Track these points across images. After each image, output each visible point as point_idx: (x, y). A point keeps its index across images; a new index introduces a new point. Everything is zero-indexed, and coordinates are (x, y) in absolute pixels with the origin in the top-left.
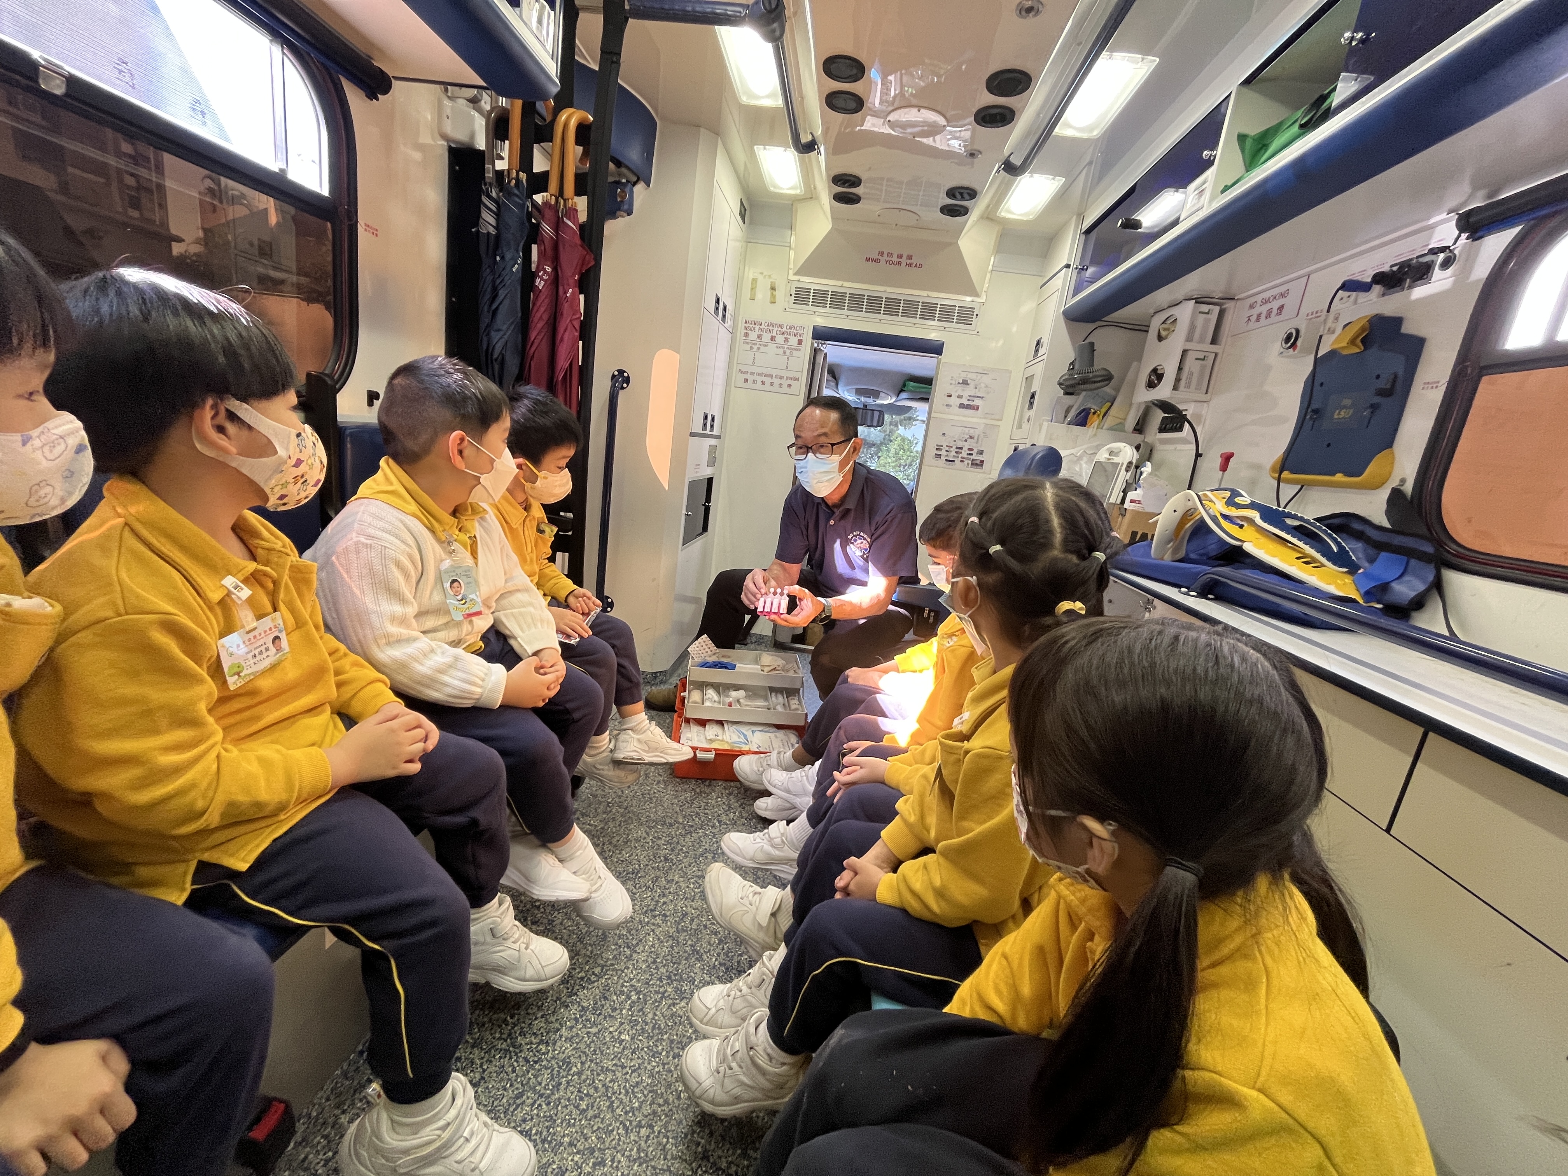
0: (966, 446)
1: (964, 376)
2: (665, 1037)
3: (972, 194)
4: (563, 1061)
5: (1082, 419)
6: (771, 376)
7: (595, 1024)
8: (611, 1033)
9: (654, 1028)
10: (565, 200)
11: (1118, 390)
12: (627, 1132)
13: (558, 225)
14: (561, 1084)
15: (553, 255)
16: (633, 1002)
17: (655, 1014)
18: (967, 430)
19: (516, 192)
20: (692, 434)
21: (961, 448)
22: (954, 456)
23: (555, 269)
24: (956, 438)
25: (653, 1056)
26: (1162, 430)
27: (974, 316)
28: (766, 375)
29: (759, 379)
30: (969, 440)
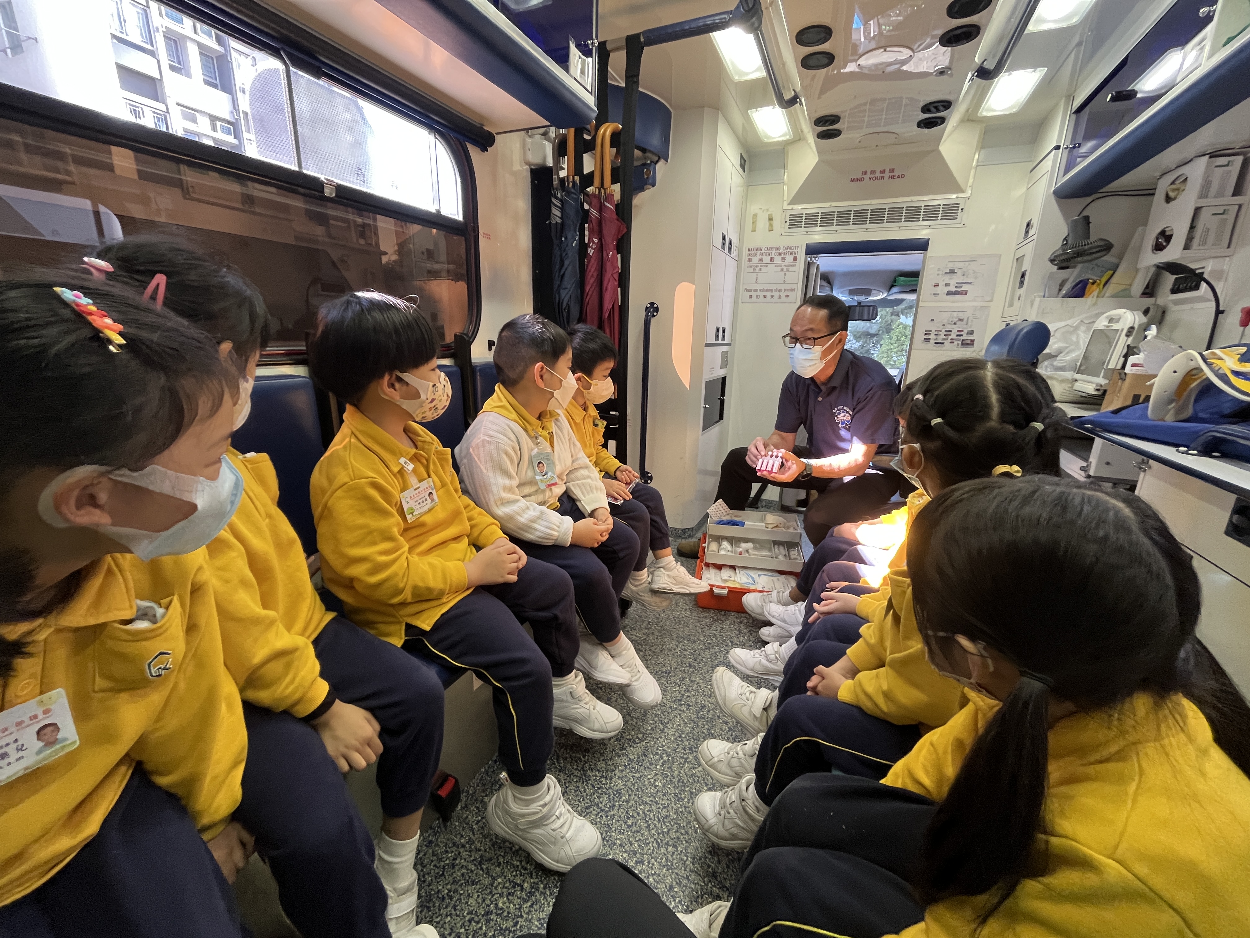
0: (955, 329)
1: (951, 266)
3: (947, 105)
5: (1079, 291)
6: (771, 290)
7: (637, 771)
8: (649, 779)
9: (679, 781)
10: (605, 190)
11: (1121, 257)
12: (659, 847)
13: (601, 208)
15: (599, 232)
16: (665, 761)
18: (955, 314)
19: (573, 191)
20: (707, 345)
21: (950, 331)
22: (944, 339)
23: (600, 240)
24: (945, 322)
25: (678, 800)
26: (1174, 291)
27: (960, 211)
28: (767, 290)
29: (761, 294)
30: (958, 323)
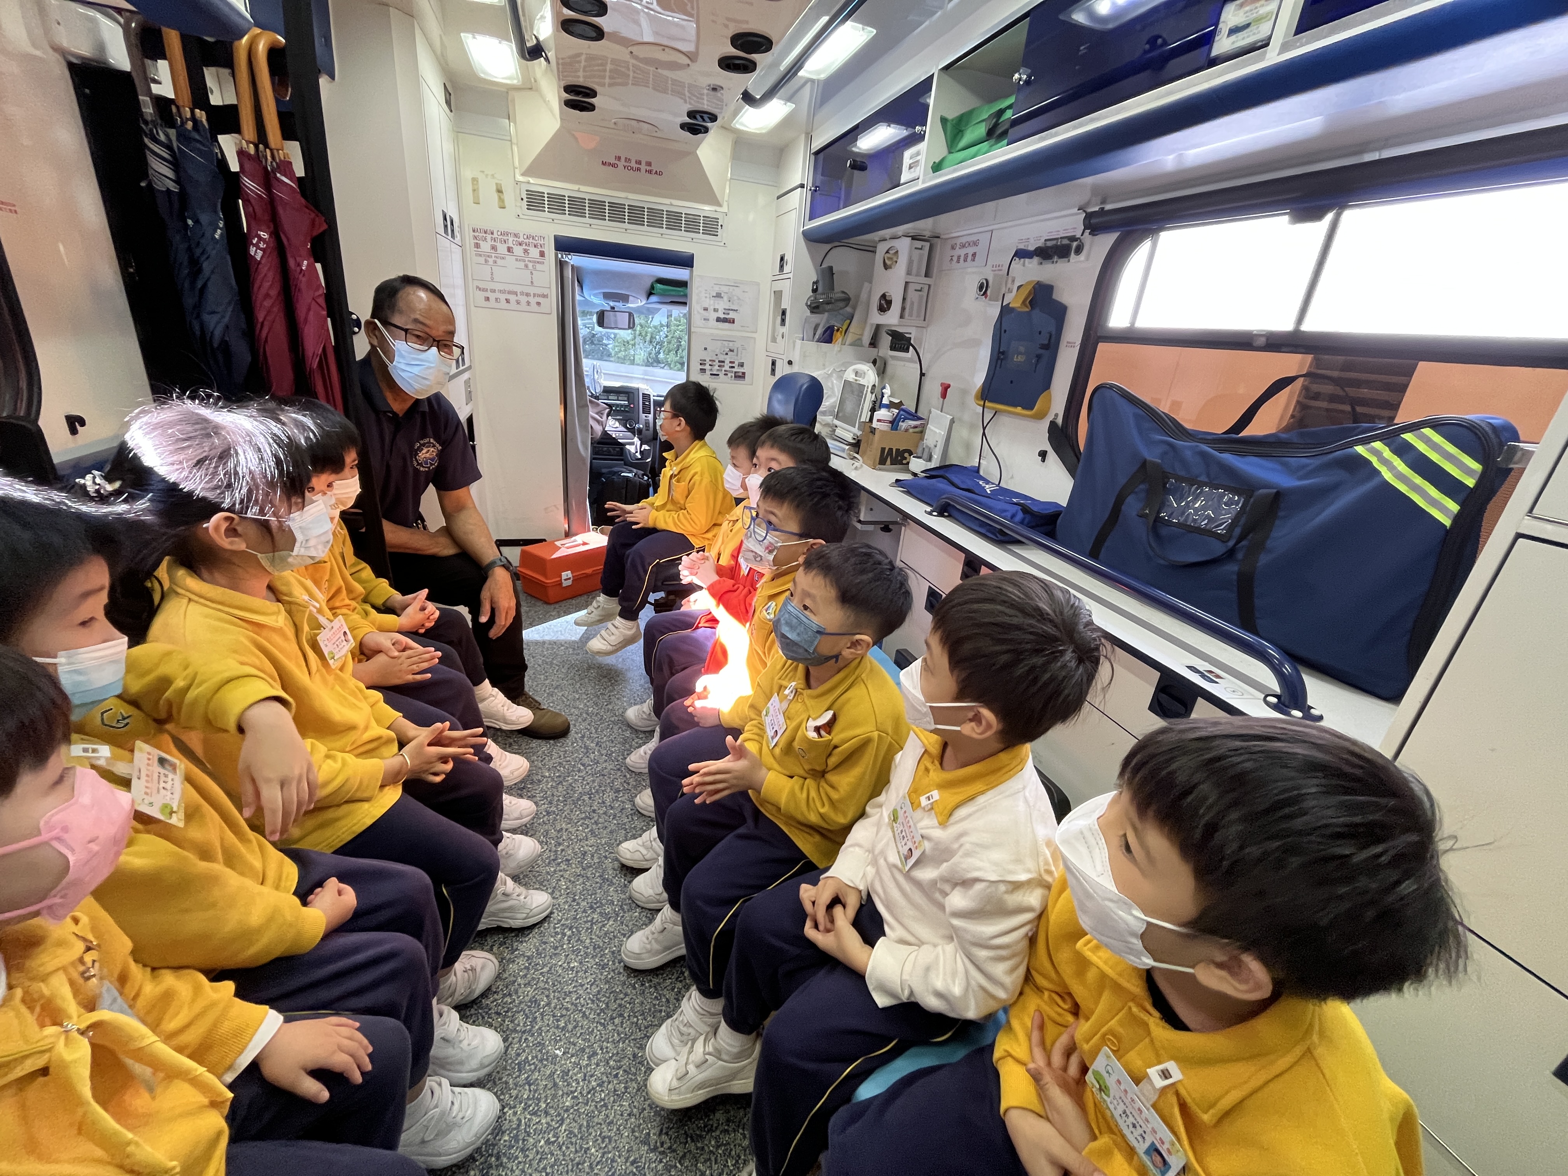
0: (728, 360)
1: (717, 289)
2: (607, 951)
3: (714, 116)
4: (530, 1001)
5: (828, 337)
6: (516, 293)
8: (560, 966)
10: (270, 148)
11: (856, 310)
13: (267, 180)
14: (536, 1018)
15: (268, 218)
17: (591, 939)
18: (725, 344)
19: (197, 137)
21: (723, 362)
22: (718, 370)
23: (275, 236)
24: (718, 351)
26: (892, 349)
27: (719, 227)
28: (509, 292)
29: (503, 297)
30: (730, 353)
